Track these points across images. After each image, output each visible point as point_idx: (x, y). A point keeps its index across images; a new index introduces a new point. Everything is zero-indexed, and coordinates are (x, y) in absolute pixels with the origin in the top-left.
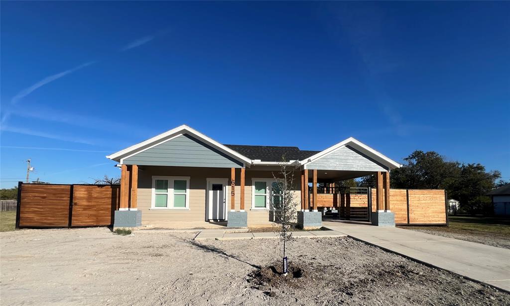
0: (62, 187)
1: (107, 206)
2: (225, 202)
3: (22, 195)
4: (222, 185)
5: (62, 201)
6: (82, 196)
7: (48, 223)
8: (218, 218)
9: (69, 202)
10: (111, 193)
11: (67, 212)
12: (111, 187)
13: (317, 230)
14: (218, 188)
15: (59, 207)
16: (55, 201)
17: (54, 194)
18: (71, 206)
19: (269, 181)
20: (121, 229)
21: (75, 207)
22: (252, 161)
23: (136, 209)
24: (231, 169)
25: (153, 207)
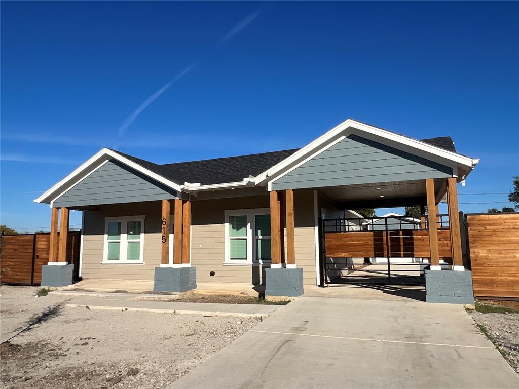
5: (27, 254)
6: (43, 247)
9: (32, 254)
15: (26, 260)
17: (22, 246)
18: (34, 258)
19: (251, 214)
20: (46, 288)
21: (37, 260)
22: (182, 187)
23: (65, 264)
24: (161, 201)
25: (105, 260)
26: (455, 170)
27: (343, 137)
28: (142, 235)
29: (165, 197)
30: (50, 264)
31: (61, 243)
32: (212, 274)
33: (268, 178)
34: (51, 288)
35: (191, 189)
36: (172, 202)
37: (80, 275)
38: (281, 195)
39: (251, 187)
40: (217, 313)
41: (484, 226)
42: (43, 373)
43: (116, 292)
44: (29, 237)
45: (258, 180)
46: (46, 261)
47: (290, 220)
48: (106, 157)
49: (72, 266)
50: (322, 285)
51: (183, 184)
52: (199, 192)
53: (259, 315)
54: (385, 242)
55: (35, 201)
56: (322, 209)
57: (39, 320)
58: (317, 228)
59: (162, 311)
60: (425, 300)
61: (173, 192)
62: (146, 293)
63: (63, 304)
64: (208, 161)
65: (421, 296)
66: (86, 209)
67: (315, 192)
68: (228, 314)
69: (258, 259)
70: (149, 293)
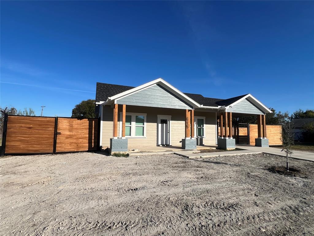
0: (48, 119)
1: (85, 135)
2: (169, 132)
3: (8, 125)
4: (167, 120)
5: (48, 131)
6: (64, 127)
7: (34, 150)
8: (164, 144)
9: (54, 131)
10: (88, 124)
11: (52, 141)
12: (88, 120)
13: (233, 150)
14: (164, 122)
15: (45, 136)
16: (41, 131)
17: (39, 125)
18: (55, 134)
24: (186, 110)
28: (145, 123)
58: (216, 125)
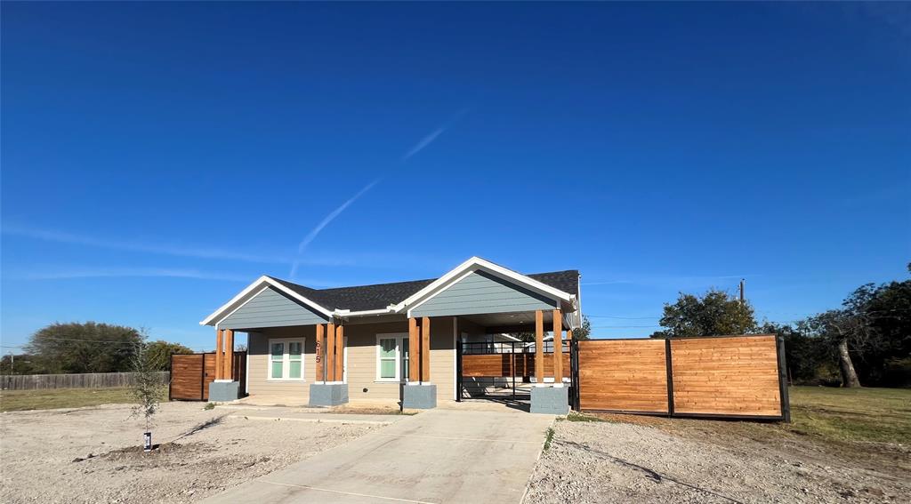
3: (172, 365)
5: (197, 372)
6: (211, 365)
7: (188, 395)
9: (202, 372)
15: (195, 378)
16: (193, 372)
17: (192, 364)
18: (203, 376)
19: (399, 337)
20: (213, 403)
21: (206, 378)
22: (333, 313)
23: (230, 381)
24: (315, 325)
25: (270, 378)
26: (559, 303)
27: (471, 272)
28: (303, 355)
29: (319, 321)
30: (216, 381)
31: (226, 363)
32: (365, 390)
33: (407, 307)
34: (218, 403)
35: (341, 315)
36: (325, 326)
37: (247, 392)
38: (419, 321)
39: (392, 315)
40: (354, 422)
41: (590, 349)
42: (195, 461)
43: (277, 406)
44: (197, 356)
45: (398, 308)
46: (213, 379)
47: (426, 343)
48: (265, 283)
49: (238, 383)
50: (458, 400)
51: (334, 310)
52: (351, 318)
53: (386, 423)
54: (511, 363)
55: (201, 323)
56: (463, 334)
57: (202, 427)
58: (455, 350)
59: (310, 420)
60: (529, 412)
61: (326, 318)
62: (303, 407)
63: (226, 415)
64: (366, 287)
65: (527, 408)
66: (250, 331)
67: (455, 319)
68: (363, 422)
69: (405, 377)
70: (306, 407)
